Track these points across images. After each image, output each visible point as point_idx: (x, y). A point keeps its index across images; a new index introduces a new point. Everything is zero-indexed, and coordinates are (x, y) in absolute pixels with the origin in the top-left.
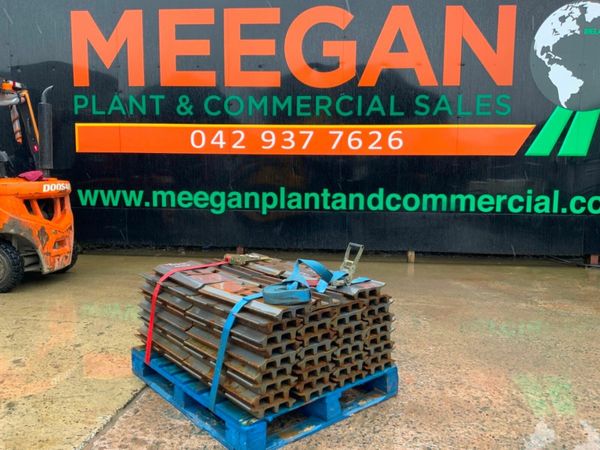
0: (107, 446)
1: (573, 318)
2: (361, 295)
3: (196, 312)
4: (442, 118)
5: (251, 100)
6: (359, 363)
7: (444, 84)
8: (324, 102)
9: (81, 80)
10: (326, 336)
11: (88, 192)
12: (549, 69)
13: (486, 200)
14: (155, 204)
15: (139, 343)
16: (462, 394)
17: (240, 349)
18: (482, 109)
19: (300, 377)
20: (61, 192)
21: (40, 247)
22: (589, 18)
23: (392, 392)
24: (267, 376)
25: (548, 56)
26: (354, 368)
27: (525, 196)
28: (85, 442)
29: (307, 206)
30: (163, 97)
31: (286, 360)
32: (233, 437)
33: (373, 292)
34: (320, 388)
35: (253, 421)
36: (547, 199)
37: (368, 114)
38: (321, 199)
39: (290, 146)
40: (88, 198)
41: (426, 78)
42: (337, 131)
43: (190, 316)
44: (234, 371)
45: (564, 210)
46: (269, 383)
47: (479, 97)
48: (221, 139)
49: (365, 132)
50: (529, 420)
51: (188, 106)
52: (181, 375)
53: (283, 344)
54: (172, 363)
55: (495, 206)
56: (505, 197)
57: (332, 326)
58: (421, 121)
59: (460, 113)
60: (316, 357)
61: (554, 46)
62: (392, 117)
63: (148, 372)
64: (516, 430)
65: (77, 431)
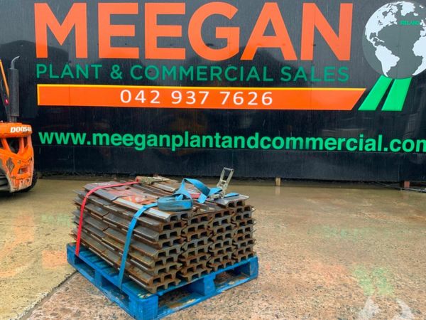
0: (42, 314)
1: (389, 224)
2: (231, 205)
3: (111, 218)
4: (301, 83)
5: (165, 69)
6: (229, 254)
7: (302, 59)
8: (216, 71)
9: (42, 53)
10: (204, 234)
11: (46, 134)
12: (376, 49)
13: (331, 142)
14: (95, 143)
15: (73, 240)
16: (304, 277)
17: (141, 244)
18: (328, 77)
19: (184, 264)
20: (24, 133)
21: (8, 173)
22: (404, 13)
23: (254, 275)
24: (158, 263)
25: (375, 40)
26: (225, 258)
27: (358, 139)
28: (26, 311)
29: (204, 145)
30: (101, 66)
31: (173, 251)
32: (134, 307)
33: (240, 203)
34: (199, 272)
35: (148, 295)
36: (374, 141)
37: (248, 79)
38: (214, 140)
39: (192, 102)
40: (45, 138)
41: (289, 55)
42: (226, 92)
43: (106, 220)
44: (135, 260)
45: (386, 149)
46: (161, 267)
47: (327, 68)
48: (143, 96)
49: (246, 92)
50: (351, 296)
51: (119, 72)
52: (100, 263)
53: (172, 240)
54: (95, 255)
55: (337, 146)
56: (344, 140)
57: (209, 227)
58: (284, 85)
59: (313, 79)
60: (196, 249)
61: (379, 32)
62: (265, 82)
63: (78, 261)
64: (340, 302)
65: (21, 303)
